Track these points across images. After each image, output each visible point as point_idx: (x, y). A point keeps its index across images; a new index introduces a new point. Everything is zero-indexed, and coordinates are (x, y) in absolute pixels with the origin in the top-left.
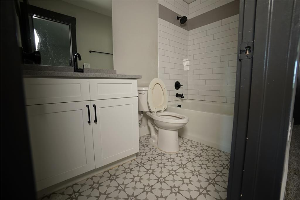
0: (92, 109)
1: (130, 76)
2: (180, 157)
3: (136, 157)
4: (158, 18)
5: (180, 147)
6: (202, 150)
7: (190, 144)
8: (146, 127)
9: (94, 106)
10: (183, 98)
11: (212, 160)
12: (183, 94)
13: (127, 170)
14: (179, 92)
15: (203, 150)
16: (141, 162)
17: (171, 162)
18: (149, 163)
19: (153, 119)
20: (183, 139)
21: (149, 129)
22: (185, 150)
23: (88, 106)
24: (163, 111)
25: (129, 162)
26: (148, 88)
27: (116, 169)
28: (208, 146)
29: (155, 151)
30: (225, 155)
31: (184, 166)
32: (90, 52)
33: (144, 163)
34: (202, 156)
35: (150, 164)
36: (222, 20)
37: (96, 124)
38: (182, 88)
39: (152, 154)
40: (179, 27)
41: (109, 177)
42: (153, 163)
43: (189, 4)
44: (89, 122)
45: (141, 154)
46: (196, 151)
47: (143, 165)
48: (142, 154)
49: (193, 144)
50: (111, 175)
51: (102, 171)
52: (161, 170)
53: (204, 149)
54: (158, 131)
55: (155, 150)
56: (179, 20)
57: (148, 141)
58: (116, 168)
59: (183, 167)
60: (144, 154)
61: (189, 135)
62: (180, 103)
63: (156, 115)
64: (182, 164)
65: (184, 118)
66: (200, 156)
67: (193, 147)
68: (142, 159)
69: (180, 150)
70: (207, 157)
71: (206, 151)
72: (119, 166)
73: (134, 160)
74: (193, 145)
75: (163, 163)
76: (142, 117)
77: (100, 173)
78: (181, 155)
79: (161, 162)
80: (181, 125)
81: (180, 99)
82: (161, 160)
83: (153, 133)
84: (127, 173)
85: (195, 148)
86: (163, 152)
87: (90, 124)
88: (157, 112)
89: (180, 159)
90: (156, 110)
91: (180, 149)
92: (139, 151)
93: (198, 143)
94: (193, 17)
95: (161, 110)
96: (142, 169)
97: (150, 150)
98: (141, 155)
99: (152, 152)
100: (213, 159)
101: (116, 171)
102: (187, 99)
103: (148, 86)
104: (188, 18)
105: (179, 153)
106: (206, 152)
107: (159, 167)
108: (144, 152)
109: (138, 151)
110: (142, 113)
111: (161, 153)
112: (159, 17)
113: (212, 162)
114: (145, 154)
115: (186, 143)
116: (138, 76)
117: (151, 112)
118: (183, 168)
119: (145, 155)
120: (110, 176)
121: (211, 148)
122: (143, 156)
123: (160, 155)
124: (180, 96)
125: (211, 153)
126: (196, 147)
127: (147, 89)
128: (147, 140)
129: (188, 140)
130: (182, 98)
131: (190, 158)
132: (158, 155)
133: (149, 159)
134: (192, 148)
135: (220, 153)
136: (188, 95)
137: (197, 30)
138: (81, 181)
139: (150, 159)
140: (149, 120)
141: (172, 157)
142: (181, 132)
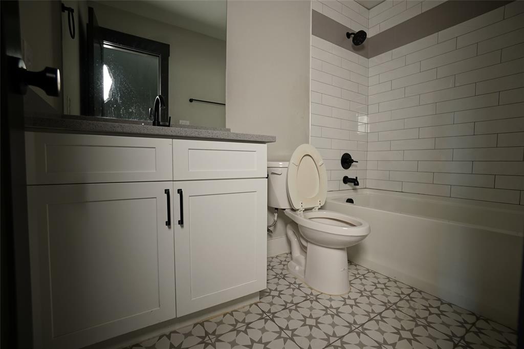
0: (175, 198)
1: (253, 136)
2: (351, 306)
3: (260, 299)
4: (311, 36)
5: (350, 283)
6: (399, 295)
7: (371, 279)
8: (284, 239)
9: (180, 192)
10: (358, 184)
11: (424, 321)
12: (357, 178)
13: (239, 325)
14: (351, 173)
15: (402, 296)
16: (269, 311)
17: (333, 316)
18: (286, 313)
19: (297, 224)
20: (358, 267)
21: (289, 242)
22: (361, 292)
23: (167, 192)
24: (318, 208)
25: (246, 308)
26: (288, 163)
27: (218, 321)
28: (412, 288)
29: (299, 289)
30: (455, 312)
31: (360, 329)
32: (191, 100)
33: (276, 313)
34: (401, 309)
35: (287, 316)
36: (439, 32)
37: (182, 227)
38: (356, 166)
39: (293, 295)
40: (350, 50)
41: (203, 338)
42: (294, 314)
43: (369, 9)
44: (168, 223)
45: (270, 293)
46: (387, 296)
47: (274, 316)
48: (273, 293)
49: (379, 280)
50: (207, 334)
51: (191, 323)
52: (309, 334)
53: (403, 293)
54: (306, 248)
55: (299, 287)
56: (351, 39)
57: (285, 267)
58: (218, 319)
59: (357, 330)
60: (276, 293)
61: (370, 259)
62: (351, 195)
63: (303, 216)
64: (355, 322)
65: (361, 224)
66: (395, 308)
67: (378, 286)
68: (271, 304)
69: (350, 292)
70: (411, 313)
71: (408, 298)
72: (225, 315)
73: (256, 304)
74: (379, 283)
75: (314, 316)
76: (276, 218)
77: (188, 326)
78: (352, 302)
79: (311, 315)
80: (353, 239)
81: (350, 188)
82: (311, 309)
83: (297, 252)
84: (238, 332)
85: (382, 289)
86: (315, 293)
87: (170, 228)
88: (306, 210)
89: (350, 310)
90: (303, 207)
91: (351, 289)
92: (266, 288)
93: (388, 278)
94: (378, 33)
95: (314, 208)
96: (270, 325)
97: (290, 286)
98: (269, 295)
99: (294, 289)
100: (426, 318)
101: (218, 326)
102: (366, 188)
103: (289, 161)
104: (369, 36)
105: (349, 298)
106: (407, 301)
107: (304, 325)
108: (276, 290)
109: (263, 286)
110: (276, 211)
111: (312, 294)
112: (312, 34)
113: (423, 326)
114: (278, 292)
115: (362, 277)
116: (269, 136)
117: (293, 210)
118: (357, 333)
119: (279, 296)
120: (204, 335)
121: (420, 292)
122: (273, 297)
123: (308, 297)
124: (351, 182)
125: (419, 303)
126: (386, 287)
127: (286, 164)
128: (284, 265)
129: (368, 270)
130: (355, 185)
131: (373, 312)
132: (304, 299)
133: (285, 306)
134: (377, 288)
135: (441, 306)
136: (367, 180)
137: (385, 56)
138: (149, 339)
139: (288, 305)
140: (289, 226)
141: (334, 304)
142: (353, 252)
